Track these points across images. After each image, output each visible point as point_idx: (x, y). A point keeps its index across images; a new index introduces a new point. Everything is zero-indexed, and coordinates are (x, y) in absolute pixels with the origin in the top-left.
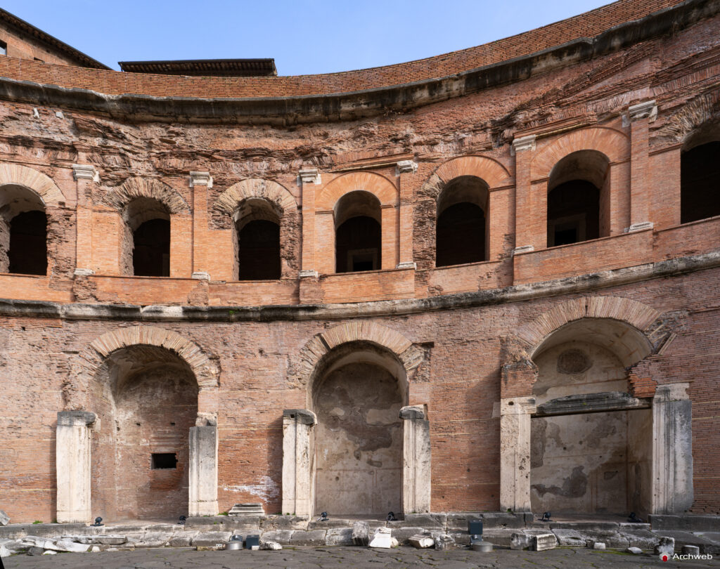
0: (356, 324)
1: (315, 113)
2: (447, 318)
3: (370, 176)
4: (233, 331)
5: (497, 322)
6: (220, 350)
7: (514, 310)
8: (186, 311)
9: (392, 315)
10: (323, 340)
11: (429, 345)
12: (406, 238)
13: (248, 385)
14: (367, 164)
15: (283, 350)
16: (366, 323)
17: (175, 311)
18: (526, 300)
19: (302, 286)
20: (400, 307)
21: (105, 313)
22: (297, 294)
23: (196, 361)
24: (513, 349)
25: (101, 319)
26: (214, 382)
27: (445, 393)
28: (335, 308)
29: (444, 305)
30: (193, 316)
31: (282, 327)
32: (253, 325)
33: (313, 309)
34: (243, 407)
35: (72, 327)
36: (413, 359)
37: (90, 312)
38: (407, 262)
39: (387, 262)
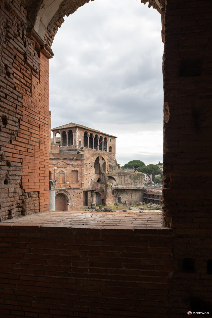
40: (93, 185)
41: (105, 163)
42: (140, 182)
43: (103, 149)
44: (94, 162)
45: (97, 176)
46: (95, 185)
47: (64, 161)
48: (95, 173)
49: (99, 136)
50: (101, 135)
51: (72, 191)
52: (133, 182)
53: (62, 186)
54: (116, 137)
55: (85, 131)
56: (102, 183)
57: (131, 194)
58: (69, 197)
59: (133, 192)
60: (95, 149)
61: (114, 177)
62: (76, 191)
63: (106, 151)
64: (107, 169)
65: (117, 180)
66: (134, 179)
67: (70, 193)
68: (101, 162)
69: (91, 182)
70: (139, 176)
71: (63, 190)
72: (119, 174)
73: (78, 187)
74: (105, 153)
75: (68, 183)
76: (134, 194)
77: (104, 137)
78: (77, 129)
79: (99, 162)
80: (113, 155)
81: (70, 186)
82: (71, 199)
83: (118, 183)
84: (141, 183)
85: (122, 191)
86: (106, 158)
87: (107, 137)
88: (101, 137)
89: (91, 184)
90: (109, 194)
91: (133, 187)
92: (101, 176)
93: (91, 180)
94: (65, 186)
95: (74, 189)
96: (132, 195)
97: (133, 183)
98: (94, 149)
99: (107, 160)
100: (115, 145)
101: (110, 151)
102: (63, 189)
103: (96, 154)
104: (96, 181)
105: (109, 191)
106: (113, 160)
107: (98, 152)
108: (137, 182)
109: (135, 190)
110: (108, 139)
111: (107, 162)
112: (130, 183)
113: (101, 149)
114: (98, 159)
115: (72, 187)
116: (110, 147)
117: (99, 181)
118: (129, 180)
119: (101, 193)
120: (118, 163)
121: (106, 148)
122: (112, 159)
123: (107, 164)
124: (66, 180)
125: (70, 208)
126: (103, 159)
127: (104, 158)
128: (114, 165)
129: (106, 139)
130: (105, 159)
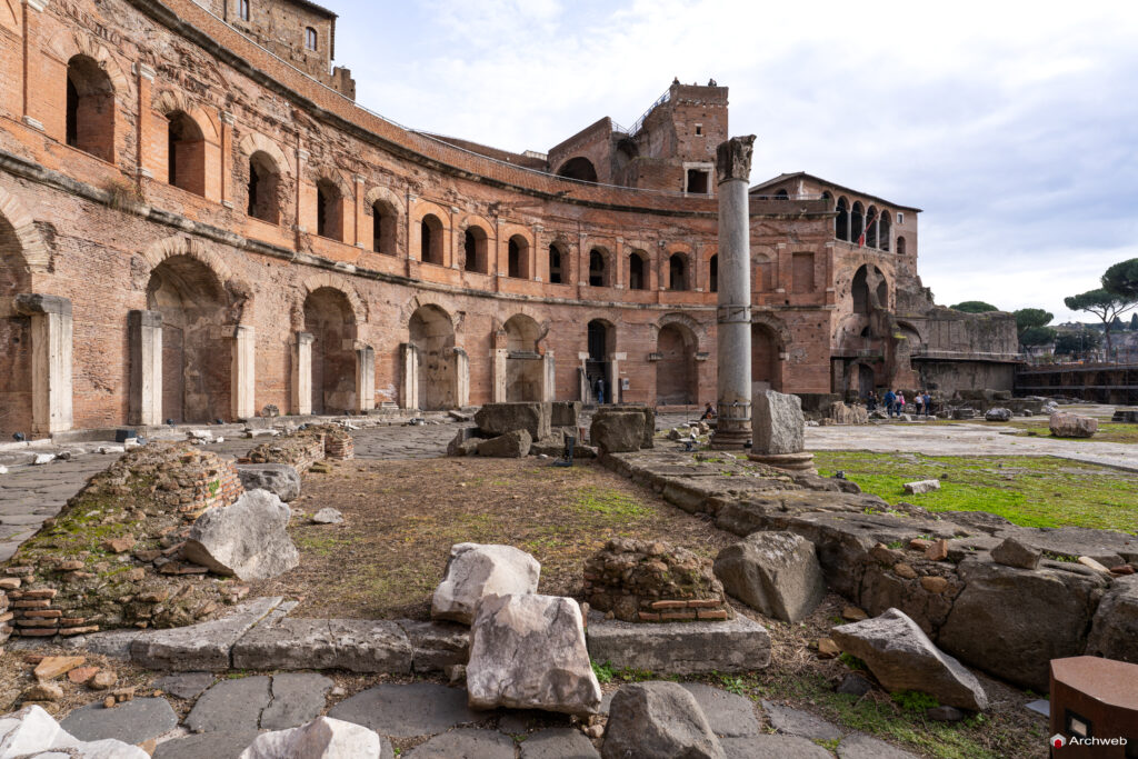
0: (432, 294)
1: (415, 159)
2: (472, 300)
3: (438, 207)
4: (376, 286)
5: (490, 307)
6: (369, 297)
7: (496, 303)
8: (358, 270)
9: (449, 293)
10: (417, 300)
11: (463, 313)
12: (455, 251)
13: (382, 323)
14: (438, 201)
15: (398, 303)
16: (437, 294)
17: (351, 268)
18: (502, 300)
19: (411, 266)
20: (454, 290)
21: (317, 263)
22: (407, 269)
23: (355, 302)
24: (497, 323)
25: (311, 265)
26: (364, 318)
27: (470, 342)
28: (426, 284)
29: (472, 294)
30: (360, 273)
31: (398, 288)
32: (385, 284)
33: (416, 282)
34: (380, 337)
35: (293, 267)
36: (456, 319)
37: (309, 261)
38: (455, 265)
39: (447, 262)
40: (848, 344)
41: (883, 284)
42: (1002, 342)
43: (878, 244)
44: (851, 278)
45: (860, 320)
46: (855, 344)
47: (770, 224)
48: (855, 312)
49: (867, 205)
50: (871, 203)
51: (792, 314)
52: (976, 339)
53: (761, 300)
54: (920, 211)
55: (825, 189)
56: (875, 339)
57: (970, 377)
58: (785, 335)
59: (979, 370)
60: (853, 241)
61: (913, 323)
62: (808, 316)
63: (887, 249)
64: (890, 301)
65: (925, 335)
66: (982, 331)
67: (788, 324)
68: (872, 281)
69: (844, 336)
70: (998, 323)
71: (766, 312)
72: (931, 317)
73: (813, 303)
74: (884, 255)
75: (781, 291)
76: (982, 376)
77: (880, 209)
78: (802, 183)
79: (868, 280)
80: (908, 261)
81: (787, 302)
82: (791, 341)
83: (926, 342)
84: (1005, 345)
85: (940, 367)
86: (887, 269)
87: (890, 210)
88: (872, 211)
89: (842, 341)
90: (902, 366)
91: (978, 354)
92: (874, 318)
93: (841, 329)
94: (772, 300)
95: (801, 308)
96: (974, 379)
97: (978, 345)
98: (850, 242)
99: (892, 275)
100: (916, 234)
101: (900, 250)
102: (765, 308)
103: (857, 256)
104: (858, 332)
105: (903, 357)
106: (910, 277)
107: (860, 251)
108: (990, 342)
109: (987, 365)
110: (896, 217)
111: (890, 280)
112: (969, 343)
113: (871, 243)
114: (862, 272)
115: (793, 303)
116: (901, 240)
117: (866, 332)
118: (964, 333)
119: (872, 367)
120: (925, 285)
121: (887, 243)
122: (908, 275)
123: (889, 286)
124: (774, 281)
125: (786, 369)
126: (877, 271)
127: (881, 268)
128: (913, 290)
129: (885, 215)
130: (886, 273)
